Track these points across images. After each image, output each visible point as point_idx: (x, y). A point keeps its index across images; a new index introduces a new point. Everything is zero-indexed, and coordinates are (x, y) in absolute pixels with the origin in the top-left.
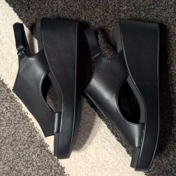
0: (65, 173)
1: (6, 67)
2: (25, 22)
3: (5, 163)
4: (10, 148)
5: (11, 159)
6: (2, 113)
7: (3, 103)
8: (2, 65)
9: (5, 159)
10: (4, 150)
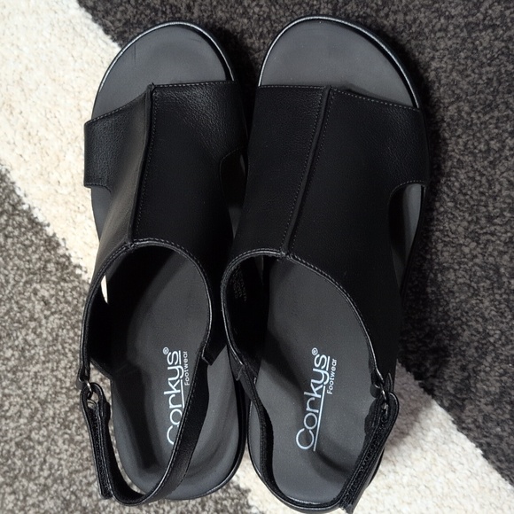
0: (249, 507)
1: (39, 168)
2: (100, 15)
3: (45, 485)
4: (62, 436)
5: (66, 472)
6: (32, 318)
7: (35, 285)
8: (27, 159)
9: (46, 473)
10: (40, 443)
